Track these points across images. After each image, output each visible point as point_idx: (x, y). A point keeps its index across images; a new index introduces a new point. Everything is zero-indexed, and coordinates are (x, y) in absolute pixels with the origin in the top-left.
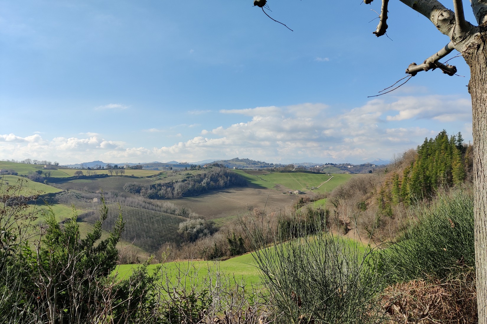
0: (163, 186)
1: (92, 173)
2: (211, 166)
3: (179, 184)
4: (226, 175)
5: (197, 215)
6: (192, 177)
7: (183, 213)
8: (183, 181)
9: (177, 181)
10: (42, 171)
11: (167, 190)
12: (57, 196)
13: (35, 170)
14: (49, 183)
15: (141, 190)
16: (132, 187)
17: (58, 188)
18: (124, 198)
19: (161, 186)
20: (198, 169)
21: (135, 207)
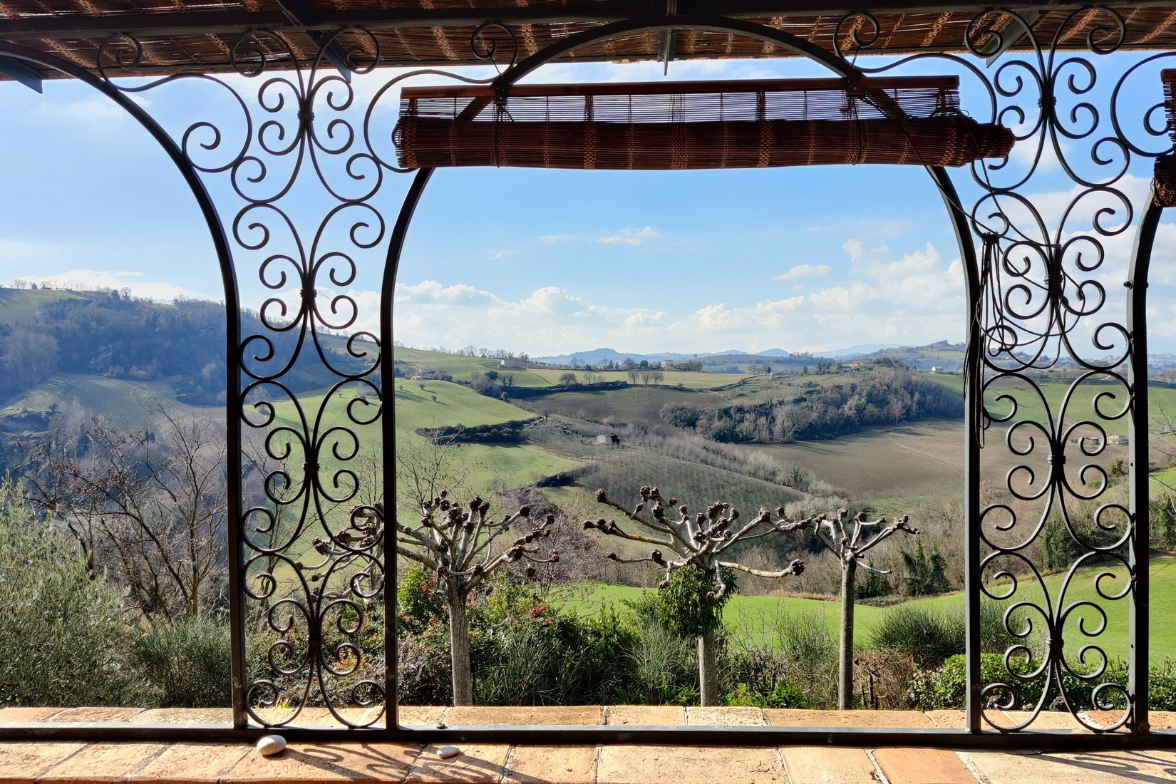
0: (748, 412)
1: (594, 379)
2: (871, 366)
3: (787, 408)
4: (910, 388)
5: (830, 488)
6: (819, 392)
7: (796, 481)
8: (798, 401)
9: (783, 401)
10: (496, 373)
11: (758, 422)
12: (526, 429)
13: (483, 371)
14: (511, 400)
15: (697, 419)
16: (678, 412)
17: (527, 410)
18: (660, 438)
19: (745, 412)
20: (837, 373)
21: (684, 459)
